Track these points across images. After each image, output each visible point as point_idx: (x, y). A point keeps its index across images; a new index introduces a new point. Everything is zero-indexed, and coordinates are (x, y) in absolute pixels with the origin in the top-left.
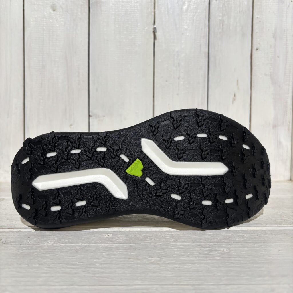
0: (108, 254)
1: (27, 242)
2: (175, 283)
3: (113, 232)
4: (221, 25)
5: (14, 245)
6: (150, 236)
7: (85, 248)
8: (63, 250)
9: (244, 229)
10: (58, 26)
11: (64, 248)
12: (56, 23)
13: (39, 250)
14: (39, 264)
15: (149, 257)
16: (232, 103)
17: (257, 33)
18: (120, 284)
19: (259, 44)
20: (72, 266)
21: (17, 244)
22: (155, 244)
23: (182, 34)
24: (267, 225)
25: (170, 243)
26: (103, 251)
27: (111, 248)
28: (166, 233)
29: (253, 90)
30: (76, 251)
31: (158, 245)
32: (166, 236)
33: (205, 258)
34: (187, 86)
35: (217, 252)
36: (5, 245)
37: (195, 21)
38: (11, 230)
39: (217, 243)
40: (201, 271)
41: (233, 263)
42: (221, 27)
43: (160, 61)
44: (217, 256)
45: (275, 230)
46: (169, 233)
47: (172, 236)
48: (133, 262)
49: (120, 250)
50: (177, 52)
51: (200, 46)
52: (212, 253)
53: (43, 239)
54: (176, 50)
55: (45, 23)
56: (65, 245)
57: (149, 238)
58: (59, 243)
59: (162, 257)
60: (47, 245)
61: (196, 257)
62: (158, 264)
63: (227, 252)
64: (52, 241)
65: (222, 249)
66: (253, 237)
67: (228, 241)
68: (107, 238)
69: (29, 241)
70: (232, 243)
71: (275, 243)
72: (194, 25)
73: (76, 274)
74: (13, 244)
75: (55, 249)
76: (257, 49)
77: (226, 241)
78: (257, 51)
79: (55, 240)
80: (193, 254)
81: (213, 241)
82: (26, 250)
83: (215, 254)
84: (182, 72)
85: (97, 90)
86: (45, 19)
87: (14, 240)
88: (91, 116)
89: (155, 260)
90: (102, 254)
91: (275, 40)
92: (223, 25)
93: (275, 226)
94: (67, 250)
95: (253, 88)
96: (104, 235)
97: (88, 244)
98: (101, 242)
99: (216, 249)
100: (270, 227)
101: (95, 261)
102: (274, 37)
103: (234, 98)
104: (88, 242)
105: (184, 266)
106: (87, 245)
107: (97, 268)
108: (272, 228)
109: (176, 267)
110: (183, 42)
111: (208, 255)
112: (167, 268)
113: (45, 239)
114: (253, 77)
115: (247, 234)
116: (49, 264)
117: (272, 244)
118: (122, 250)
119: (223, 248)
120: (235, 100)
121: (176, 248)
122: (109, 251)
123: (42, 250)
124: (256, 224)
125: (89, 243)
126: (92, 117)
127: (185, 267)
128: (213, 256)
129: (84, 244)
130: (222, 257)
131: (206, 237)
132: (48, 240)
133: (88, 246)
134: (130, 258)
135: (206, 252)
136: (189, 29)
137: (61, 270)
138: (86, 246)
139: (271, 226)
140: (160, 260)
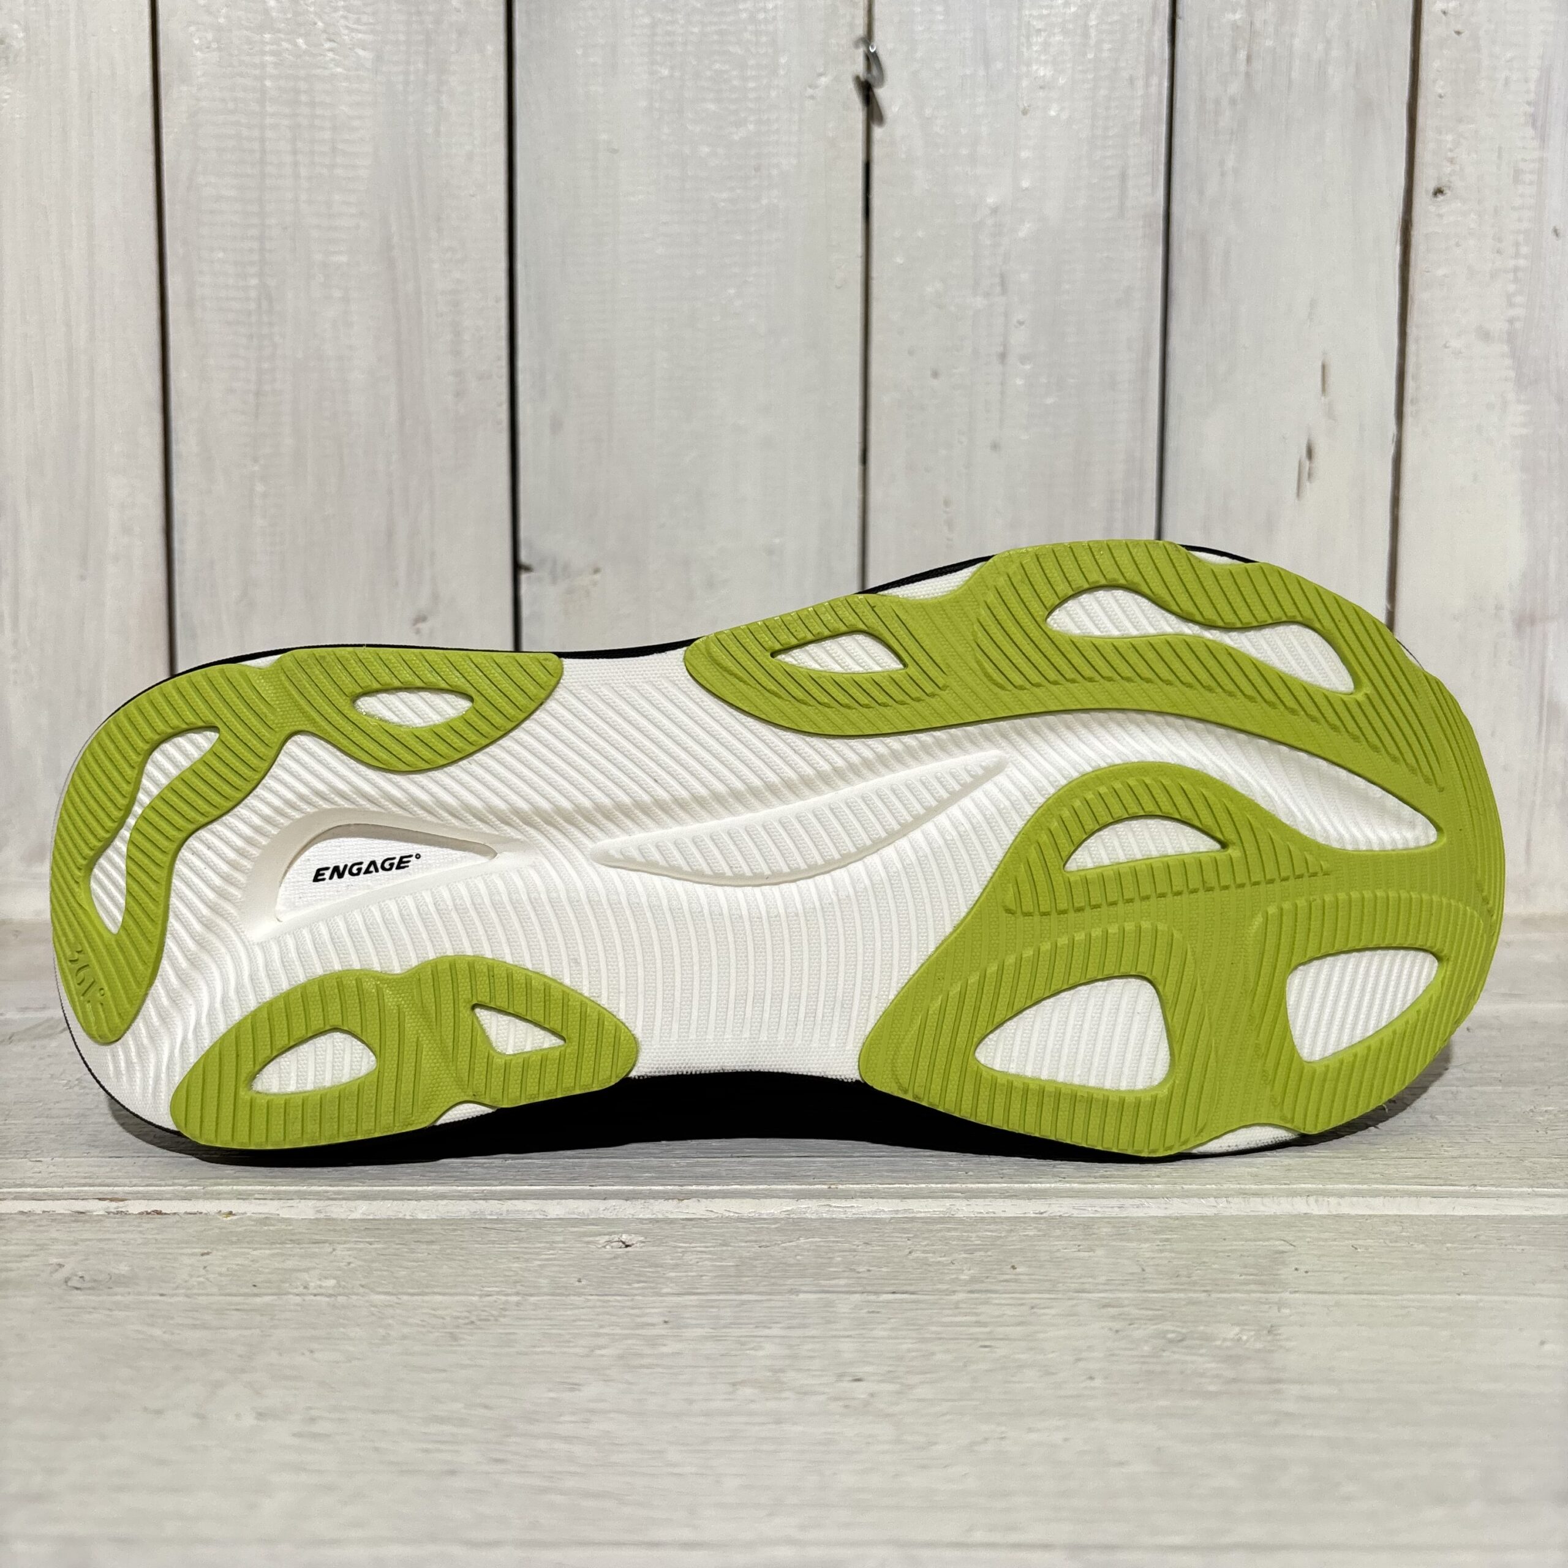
0: (621, 1357)
1: (194, 1281)
2: (979, 1536)
3: (651, 1221)
4: (1242, 55)
5: (130, 1298)
6: (847, 1246)
7: (502, 1320)
8: (382, 1331)
9: (1353, 1212)
10: (339, 70)
11: (393, 1317)
12: (330, 55)
13: (258, 1331)
14: (261, 1415)
15: (840, 1376)
16: (1295, 491)
17: (1441, 97)
18: (686, 1534)
19: (1452, 161)
20: (434, 1428)
21: (140, 1294)
22: (872, 1297)
23: (1025, 112)
24: (1479, 1188)
25: (954, 1292)
26: (598, 1335)
27: (639, 1320)
28: (931, 1231)
29: (1408, 420)
30: (454, 1337)
31: (889, 1302)
32: (934, 1253)
33: (1140, 1386)
34: (1050, 401)
35: (1203, 1351)
36: (80, 1298)
37: (1093, 33)
38: (113, 1206)
39: (1203, 1296)
40: (1121, 1464)
41: (1288, 1415)
42: (1242, 67)
43: (899, 260)
44: (1202, 1375)
45: (1519, 1217)
46: (949, 1230)
47: (966, 1252)
48: (753, 1406)
49: (689, 1333)
50: (995, 211)
51: (1123, 177)
52: (1176, 1356)
53: (277, 1265)
54: (991, 200)
55: (268, 58)
56: (393, 1299)
57: (839, 1259)
58: (362, 1286)
59: (908, 1372)
60: (298, 1299)
61: (1091, 1378)
62: (888, 1415)
63: (1259, 1351)
64: (326, 1278)
65: (1233, 1332)
66: (1401, 1262)
67: (1262, 1283)
68: (615, 1258)
69: (203, 1272)
70: (1286, 1295)
71: (1521, 1299)
72: (1090, 56)
73: (452, 1473)
74: (122, 1295)
75: (344, 1326)
76: (1438, 192)
77: (1256, 1283)
78: (1440, 198)
79: (340, 1269)
80: (1078, 1360)
81: (1184, 1279)
82: (195, 1327)
83: (1192, 1362)
84: (1021, 323)
85: (556, 426)
86: (267, 36)
87: (123, 1268)
88: (528, 569)
89: (872, 1395)
90: (587, 1356)
91: (1543, 139)
92: (1249, 59)
93: (1520, 1196)
94: (406, 1330)
95: (1408, 408)
96: (602, 1240)
97: (517, 1294)
98: (584, 1282)
99: (1202, 1328)
100: (1494, 1201)
101: (552, 1395)
102: (1538, 122)
103: (1308, 462)
104: (516, 1282)
105: (1030, 1430)
106: (507, 1302)
107: (567, 1439)
108: (1502, 1201)
109: (986, 1439)
110: (1024, 154)
111: (1159, 1368)
112: (935, 1444)
113: (290, 1264)
114: (1411, 348)
115: (1370, 1242)
116: (313, 1413)
117: (1506, 1302)
118: (699, 1332)
119: (1238, 1324)
120: (1310, 475)
121: (984, 1324)
122: (626, 1337)
123: (275, 1327)
124: (1419, 1179)
125: (519, 1288)
126: (532, 574)
127: (1033, 1436)
128: (1182, 1373)
129: (498, 1293)
130: (1234, 1380)
131: (1148, 1255)
132: (307, 1270)
133: (518, 1304)
134: (743, 1383)
135: (1146, 1348)
136: (1061, 81)
137: (376, 1449)
138: (504, 1309)
139: (1498, 1196)
140: (898, 1393)
